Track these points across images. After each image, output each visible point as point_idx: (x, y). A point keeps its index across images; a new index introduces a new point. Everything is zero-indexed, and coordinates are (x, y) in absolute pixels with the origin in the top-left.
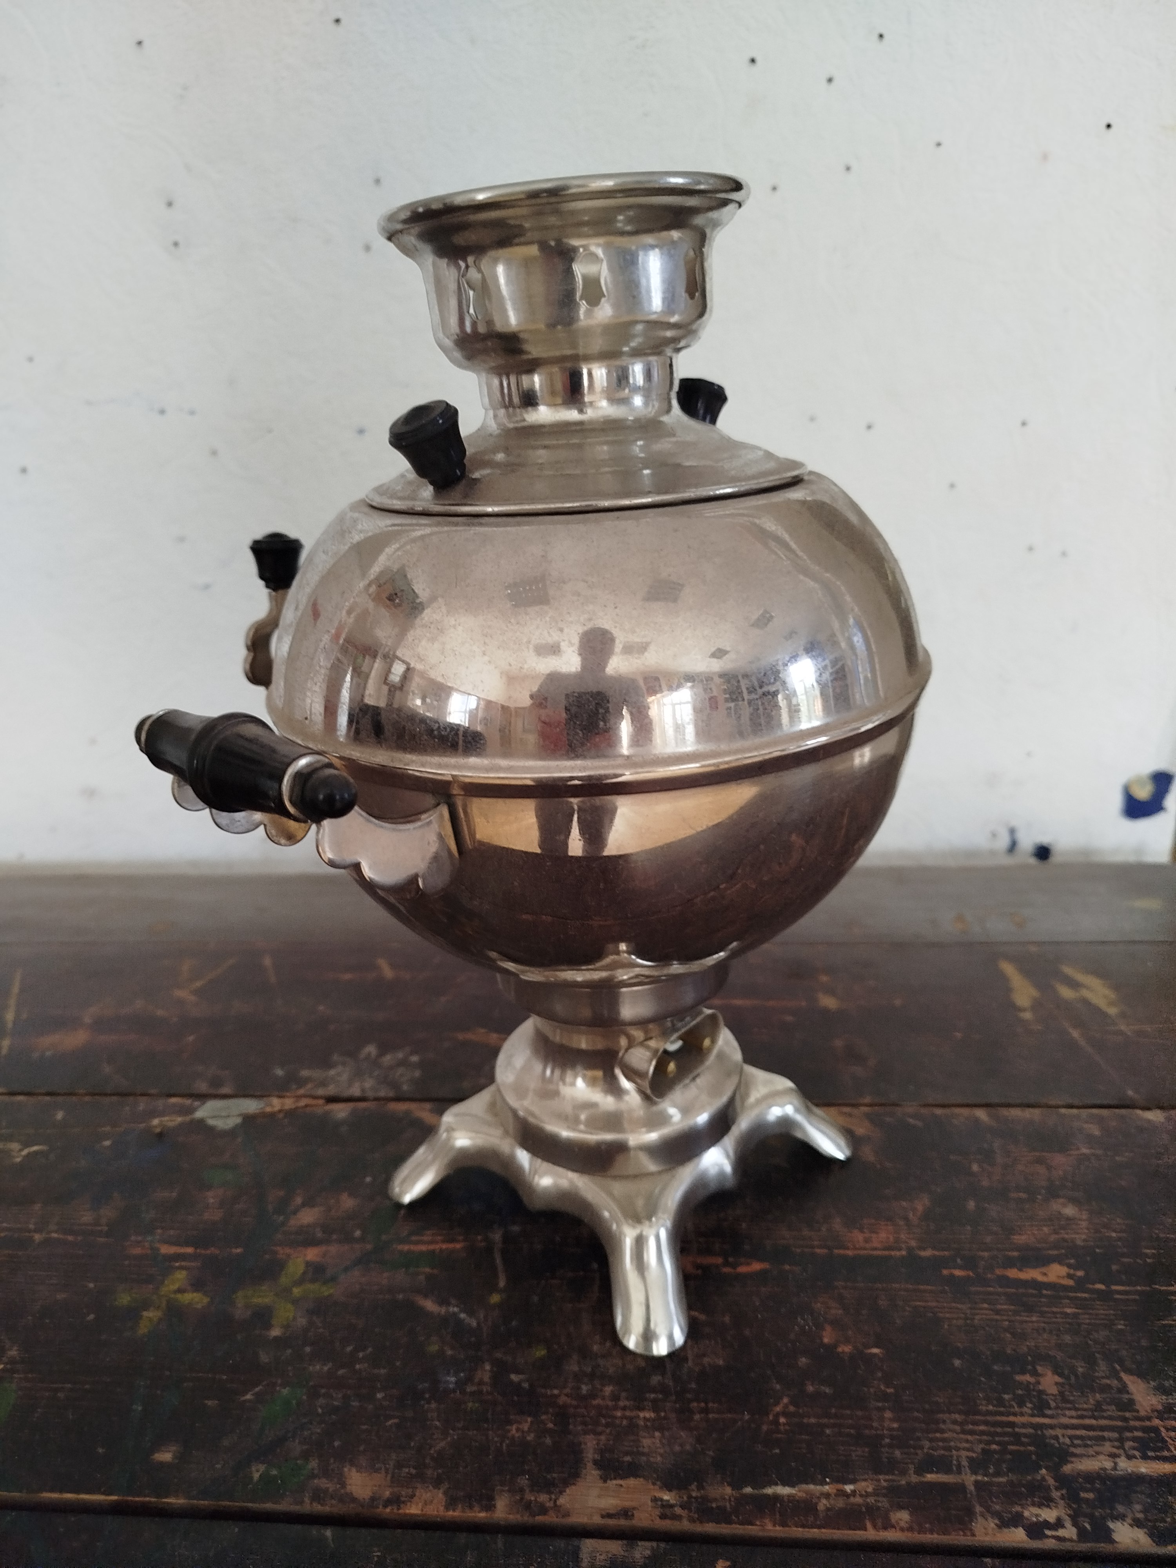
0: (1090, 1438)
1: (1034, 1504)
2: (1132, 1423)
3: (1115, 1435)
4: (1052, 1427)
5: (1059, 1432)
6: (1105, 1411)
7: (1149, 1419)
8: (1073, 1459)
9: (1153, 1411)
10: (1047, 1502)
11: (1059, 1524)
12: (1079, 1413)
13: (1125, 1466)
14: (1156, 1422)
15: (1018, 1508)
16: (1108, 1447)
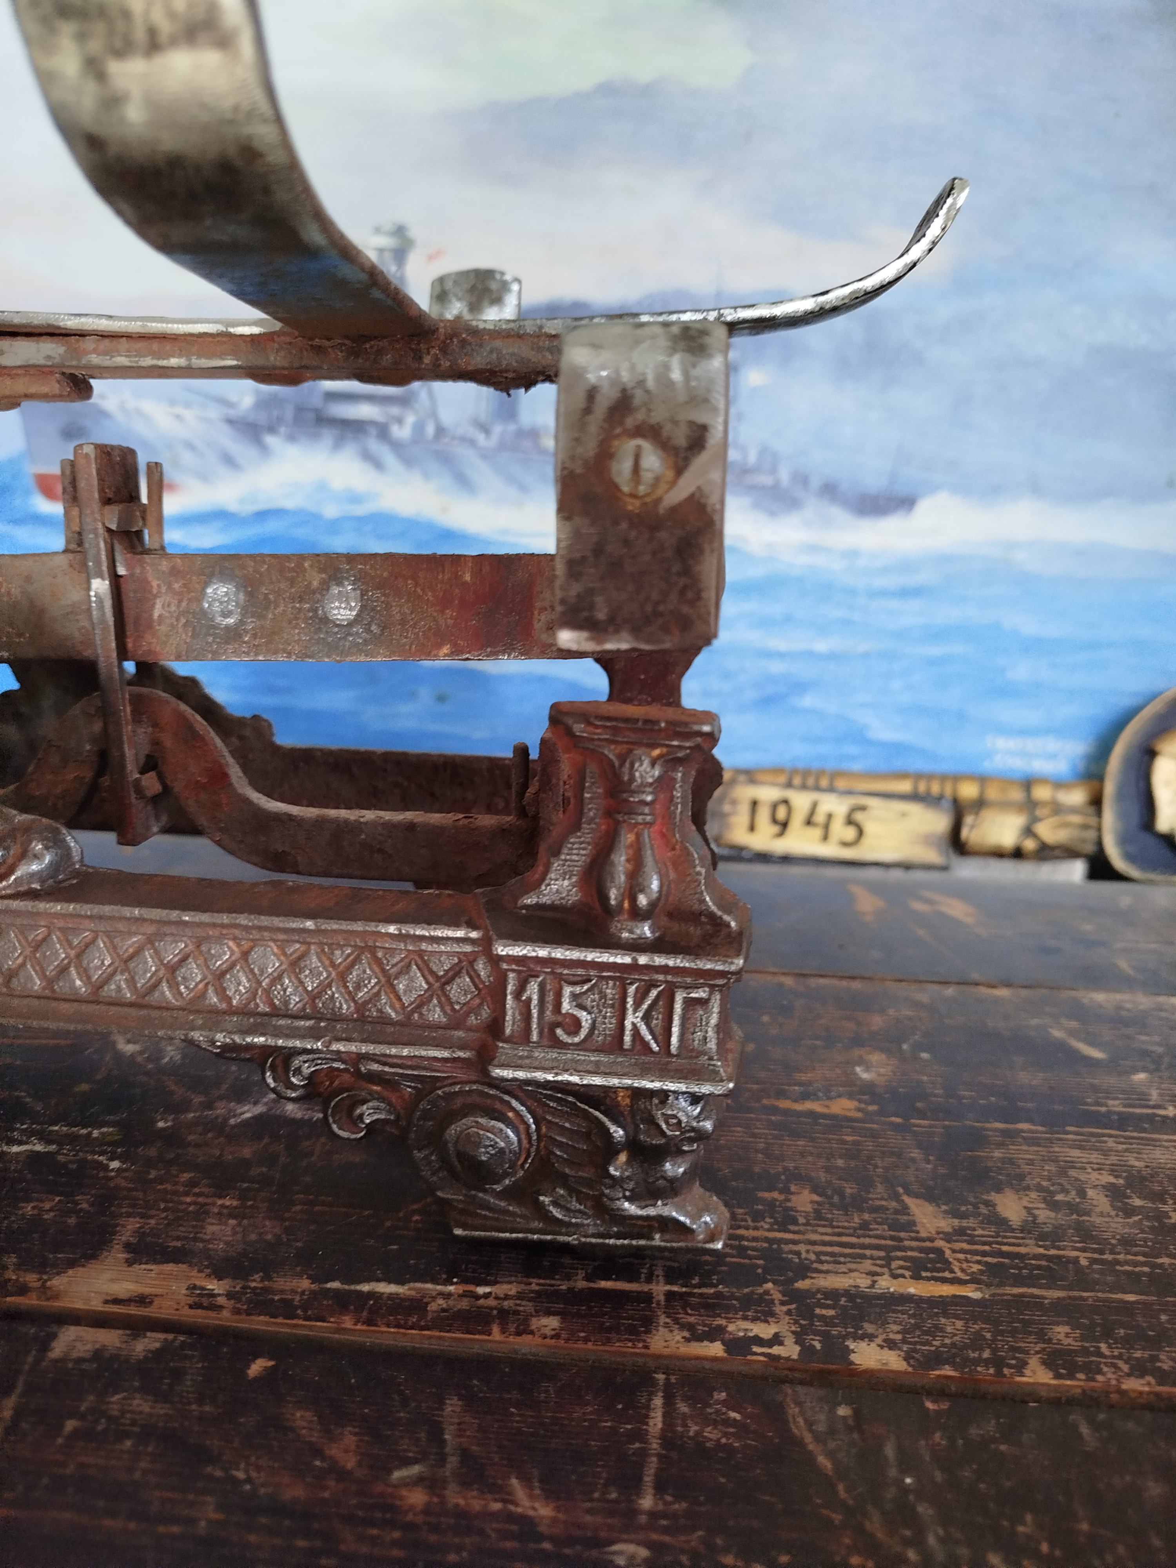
0: (845, 1255)
1: (745, 1318)
2: (907, 1243)
3: (882, 1254)
4: (795, 1242)
5: (802, 1248)
6: (871, 1230)
7: (932, 1240)
8: (814, 1275)
9: (938, 1233)
10: (766, 1315)
11: (776, 1340)
12: (836, 1230)
13: (886, 1284)
14: (940, 1243)
15: (723, 1322)
16: (868, 1265)
